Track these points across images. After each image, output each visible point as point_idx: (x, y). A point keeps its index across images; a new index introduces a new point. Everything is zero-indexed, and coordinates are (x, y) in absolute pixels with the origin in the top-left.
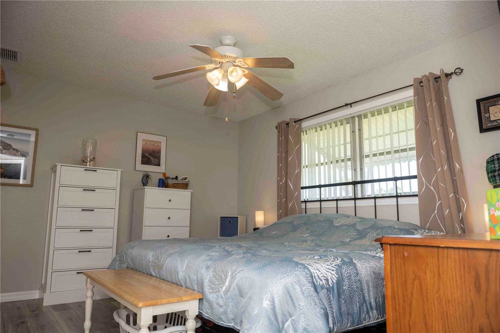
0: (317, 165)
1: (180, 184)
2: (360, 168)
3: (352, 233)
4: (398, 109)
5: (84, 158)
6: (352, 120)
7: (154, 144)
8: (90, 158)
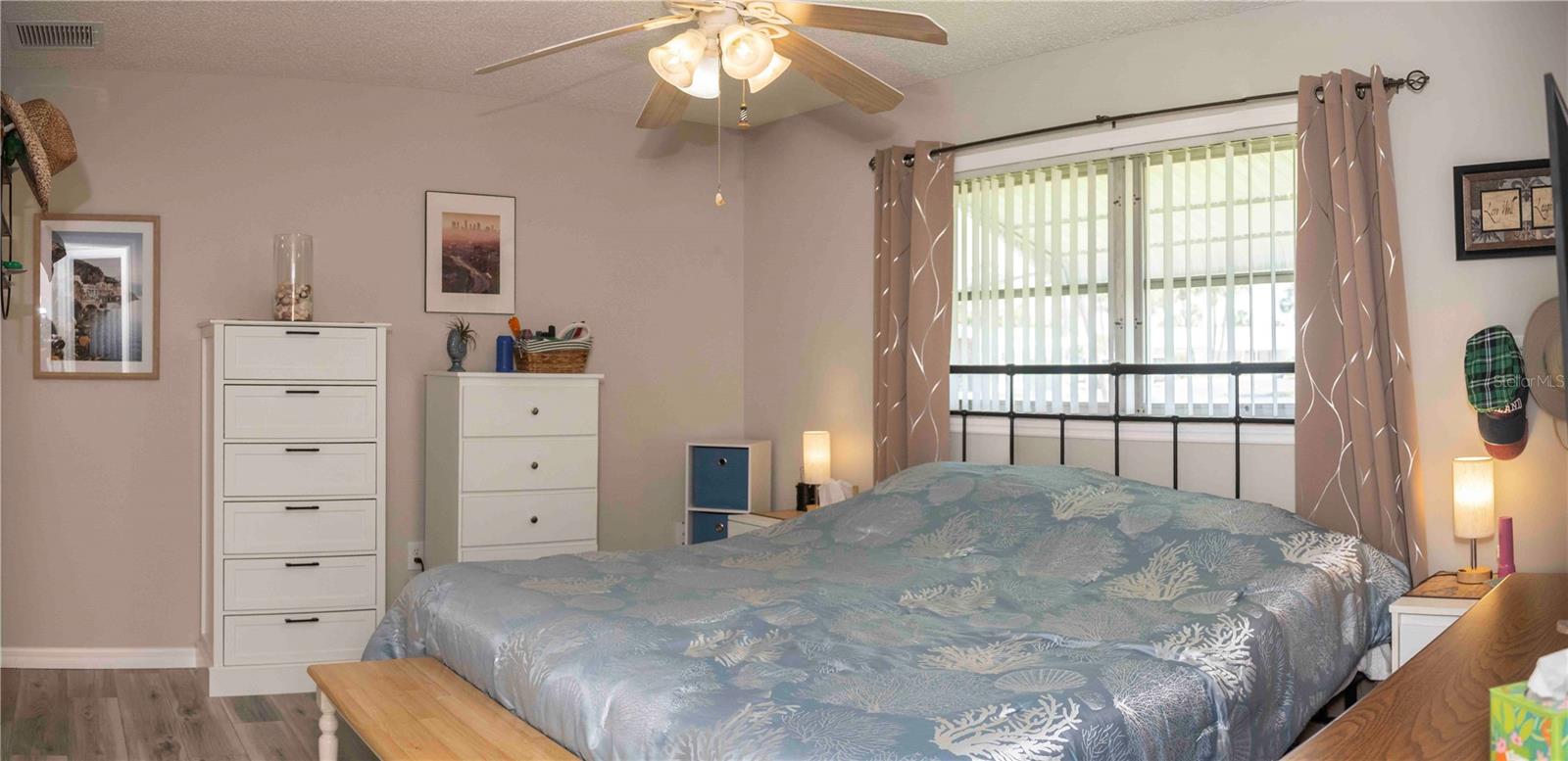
0: (1002, 294)
1: (565, 351)
2: (1136, 319)
3: (1108, 547)
4: (1250, 151)
5: (281, 291)
6: (1114, 166)
7: (479, 225)
8: (299, 291)
